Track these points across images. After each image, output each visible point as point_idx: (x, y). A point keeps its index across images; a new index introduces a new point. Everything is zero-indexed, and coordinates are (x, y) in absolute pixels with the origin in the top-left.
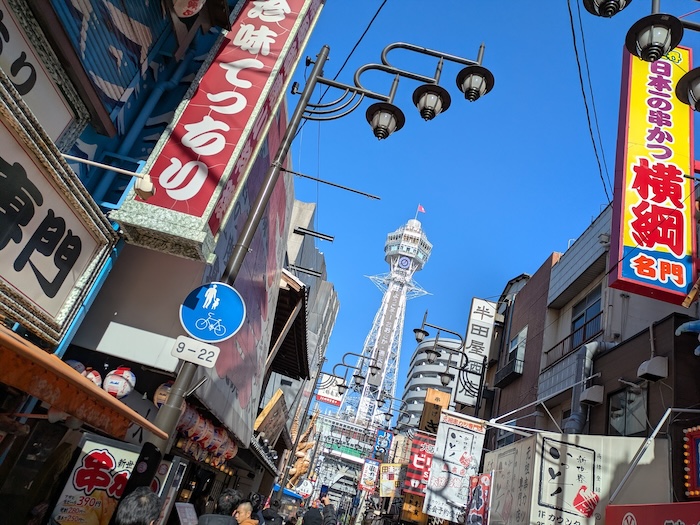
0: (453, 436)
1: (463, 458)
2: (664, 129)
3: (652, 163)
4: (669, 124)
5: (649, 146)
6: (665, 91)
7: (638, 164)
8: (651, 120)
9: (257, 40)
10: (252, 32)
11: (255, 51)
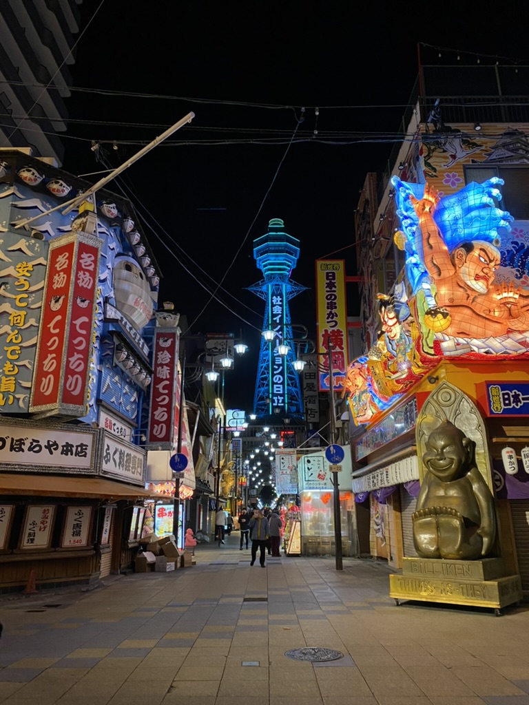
0: (283, 459)
1: (289, 467)
2: (333, 311)
3: (330, 330)
4: (336, 308)
5: (328, 322)
6: (333, 289)
7: (324, 333)
8: (328, 308)
9: (164, 372)
10: (161, 370)
11: (164, 378)
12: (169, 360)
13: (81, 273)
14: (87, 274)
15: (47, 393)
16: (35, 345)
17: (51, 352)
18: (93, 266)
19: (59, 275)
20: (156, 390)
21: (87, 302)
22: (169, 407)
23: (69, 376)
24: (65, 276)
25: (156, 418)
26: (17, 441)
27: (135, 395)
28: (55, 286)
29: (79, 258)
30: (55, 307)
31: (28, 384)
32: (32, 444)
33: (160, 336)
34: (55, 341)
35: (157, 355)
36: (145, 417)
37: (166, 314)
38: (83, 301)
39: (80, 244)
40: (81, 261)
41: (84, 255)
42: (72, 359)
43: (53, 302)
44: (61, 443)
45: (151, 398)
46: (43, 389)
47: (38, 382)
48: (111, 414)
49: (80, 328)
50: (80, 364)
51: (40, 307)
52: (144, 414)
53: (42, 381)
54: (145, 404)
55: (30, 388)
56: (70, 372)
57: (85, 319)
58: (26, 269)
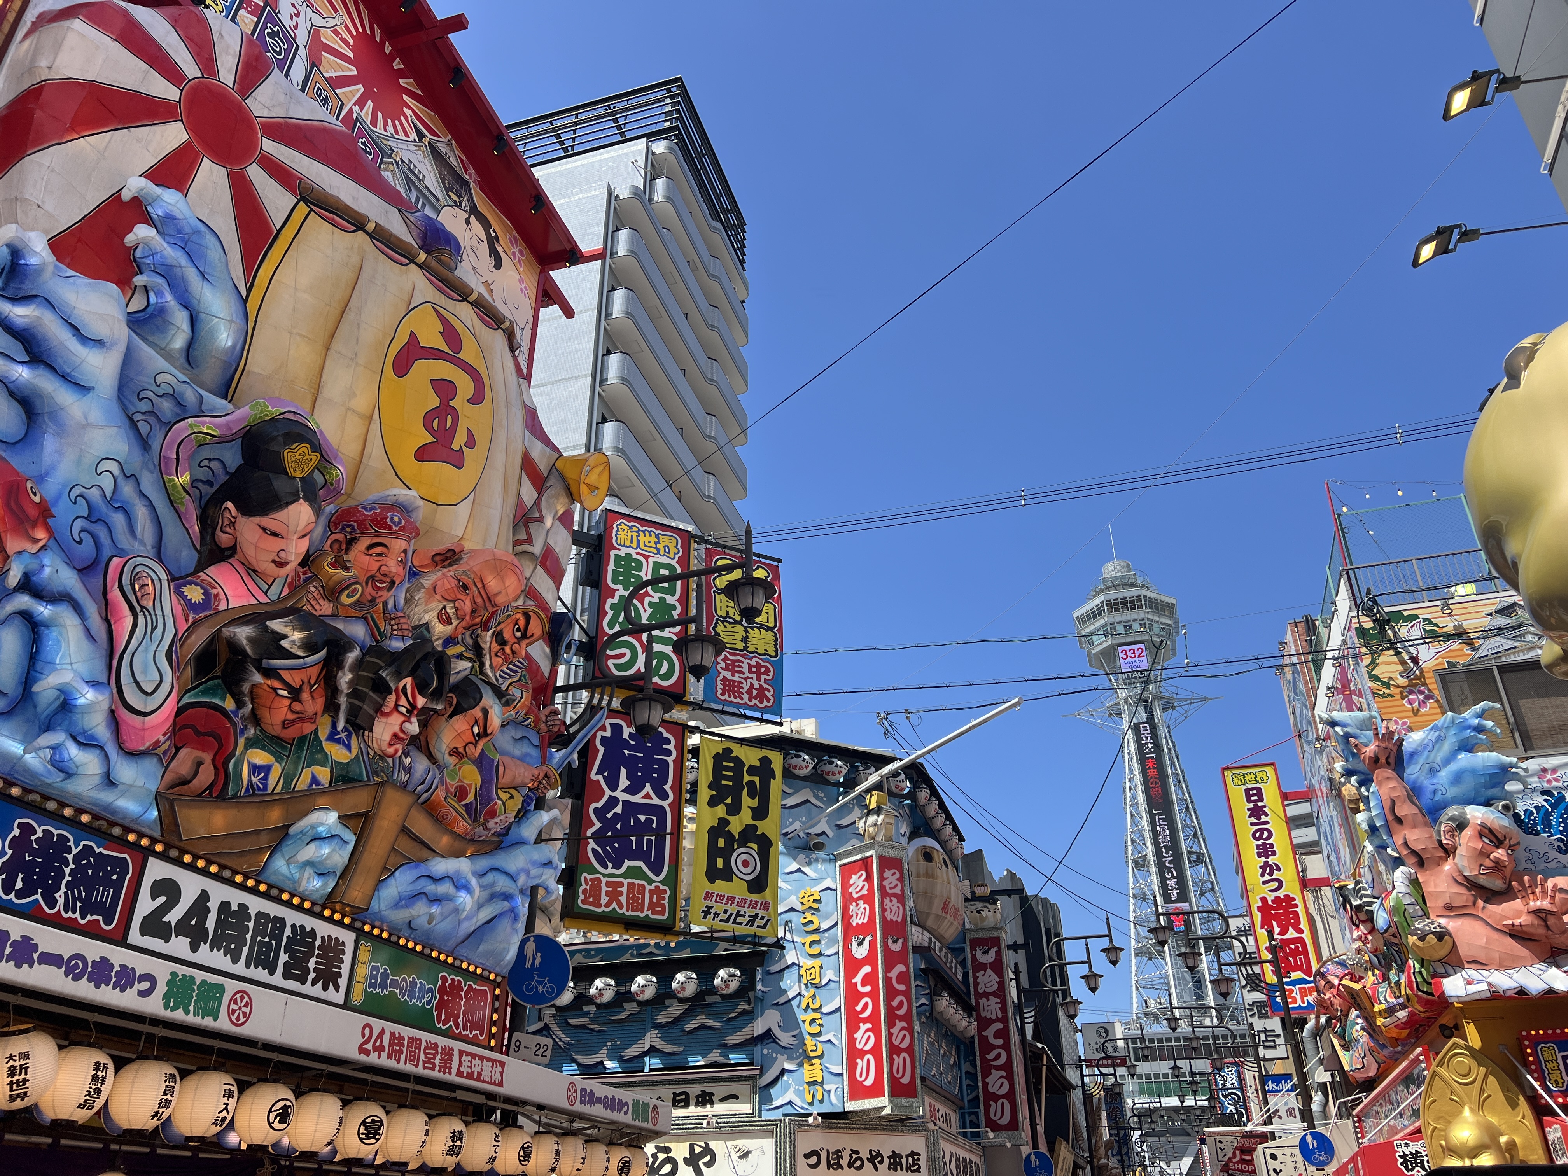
2: (1271, 860)
3: (1271, 897)
4: (1274, 854)
5: (1264, 883)
6: (1264, 819)
7: (1261, 904)
8: (1259, 856)
9: (991, 1008)
10: (987, 1003)
11: (994, 1017)
12: (996, 986)
13: (887, 900)
14: (894, 900)
15: (869, 1082)
16: (838, 1010)
17: (865, 1021)
18: (899, 887)
19: (857, 905)
20: (983, 1040)
21: (900, 941)
22: (1008, 1067)
23: (895, 1056)
24: (867, 906)
25: (990, 1089)
26: (833, 1153)
27: (954, 1053)
28: (855, 922)
29: (881, 879)
30: (860, 952)
31: (837, 1069)
32: (851, 1156)
33: (975, 943)
34: (866, 1005)
35: (975, 978)
36: (973, 1087)
37: (979, 905)
38: (895, 942)
39: (881, 858)
40: (885, 883)
41: (888, 874)
42: (894, 1031)
43: (855, 944)
44: (886, 1153)
45: (978, 1053)
46: (861, 1076)
47: (852, 1067)
48: (934, 1094)
49: (898, 982)
50: (905, 1036)
51: (837, 953)
52: (969, 1082)
53: (857, 1064)
54: (968, 1063)
55: (842, 1075)
56: (894, 1050)
57: (900, 968)
58: (811, 899)
